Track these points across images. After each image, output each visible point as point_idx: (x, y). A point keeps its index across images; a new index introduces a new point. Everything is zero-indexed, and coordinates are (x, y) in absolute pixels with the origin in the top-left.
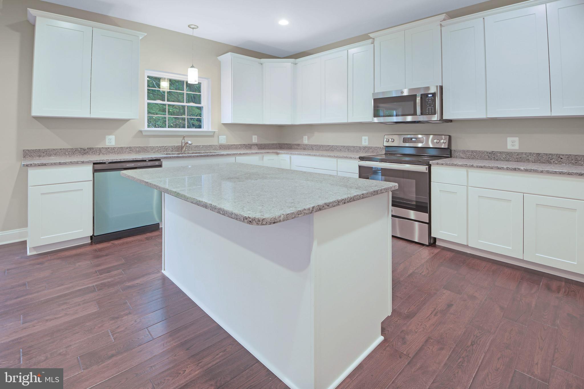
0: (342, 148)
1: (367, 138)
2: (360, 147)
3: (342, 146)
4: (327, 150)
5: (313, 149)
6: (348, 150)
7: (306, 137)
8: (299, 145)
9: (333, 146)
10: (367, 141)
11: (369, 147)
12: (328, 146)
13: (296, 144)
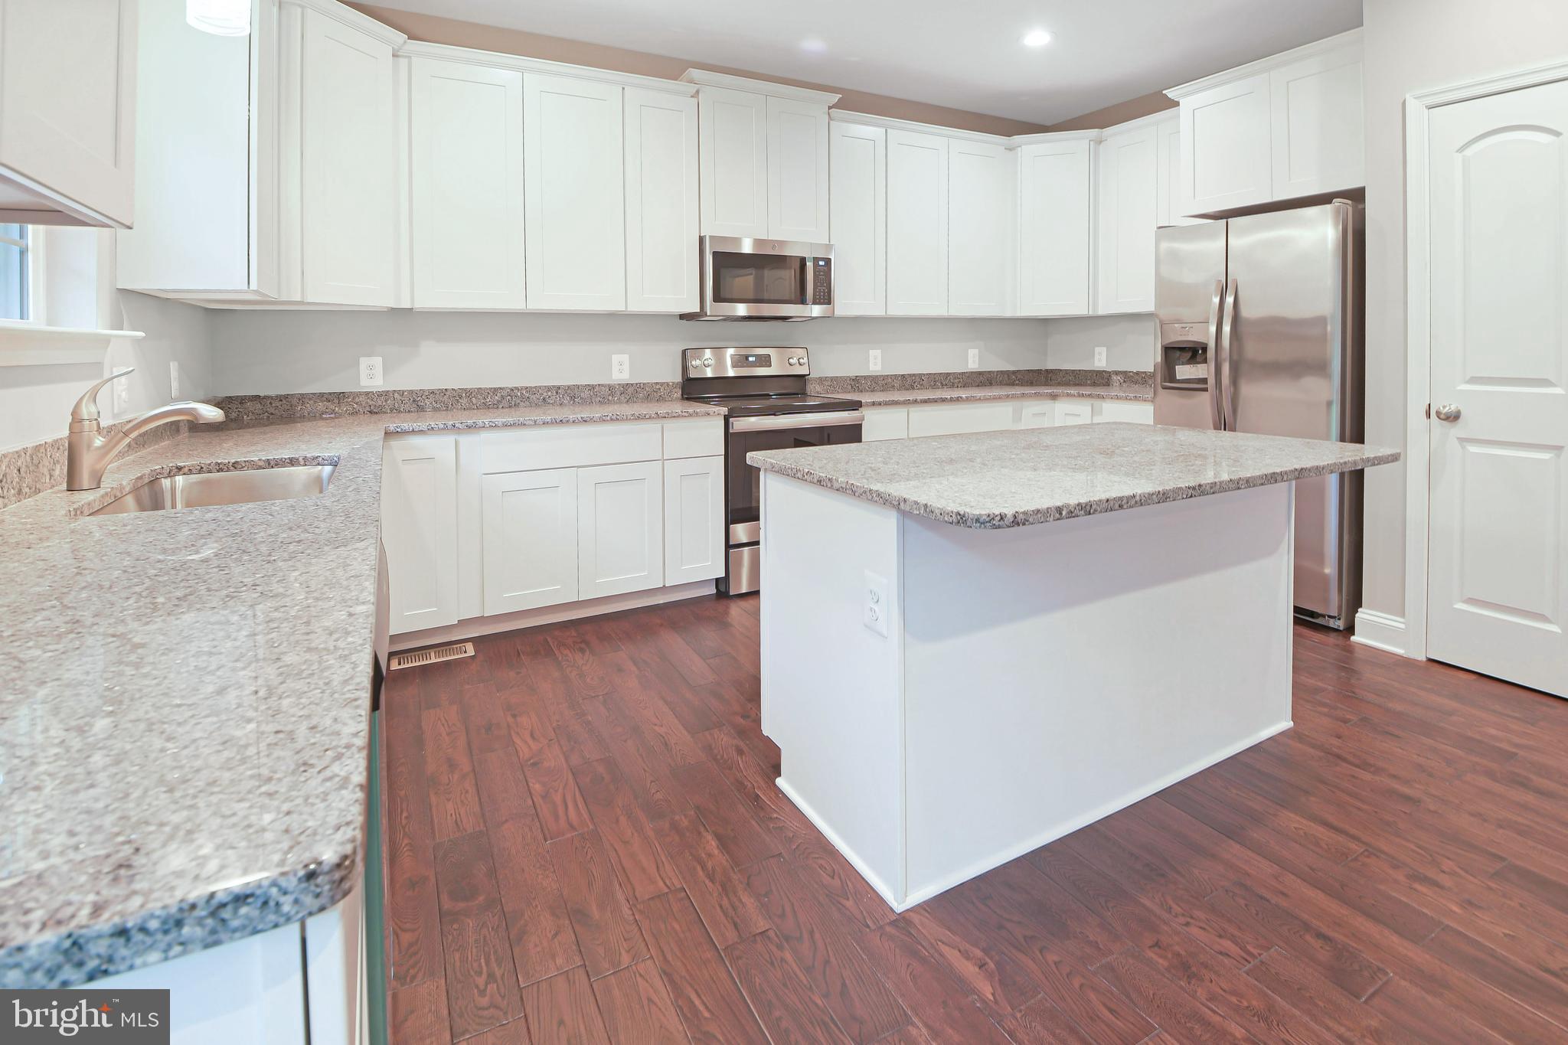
0: (549, 393)
1: (625, 358)
2: (610, 387)
3: (549, 389)
4: (486, 407)
5: (421, 409)
6: (573, 398)
7: (377, 361)
8: (340, 397)
9: (517, 388)
10: (626, 367)
11: (637, 384)
12: (495, 390)
13: (322, 395)
